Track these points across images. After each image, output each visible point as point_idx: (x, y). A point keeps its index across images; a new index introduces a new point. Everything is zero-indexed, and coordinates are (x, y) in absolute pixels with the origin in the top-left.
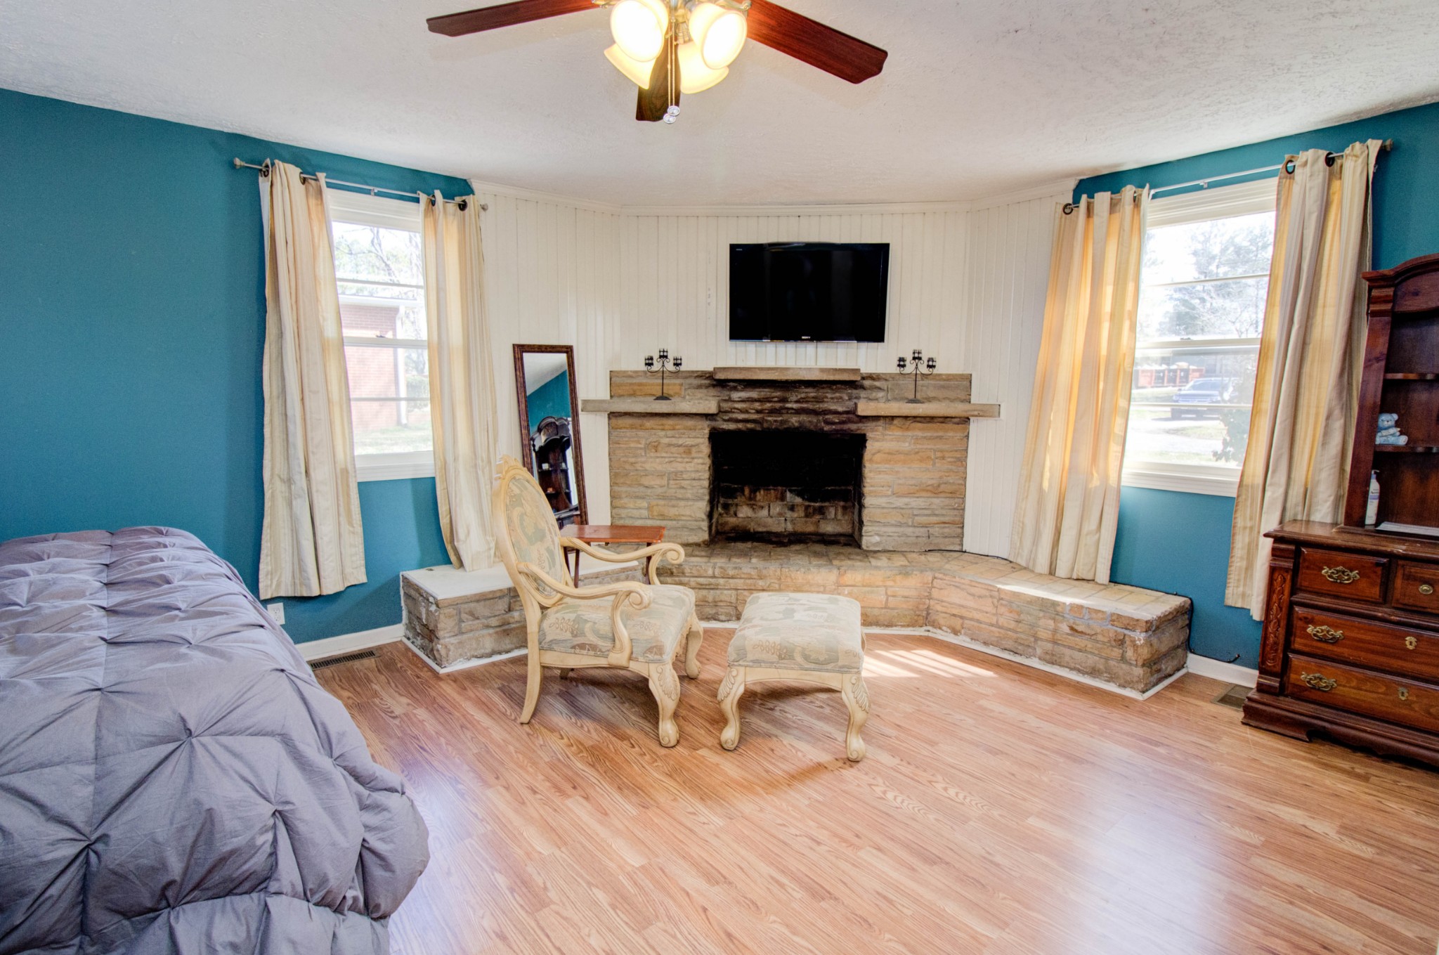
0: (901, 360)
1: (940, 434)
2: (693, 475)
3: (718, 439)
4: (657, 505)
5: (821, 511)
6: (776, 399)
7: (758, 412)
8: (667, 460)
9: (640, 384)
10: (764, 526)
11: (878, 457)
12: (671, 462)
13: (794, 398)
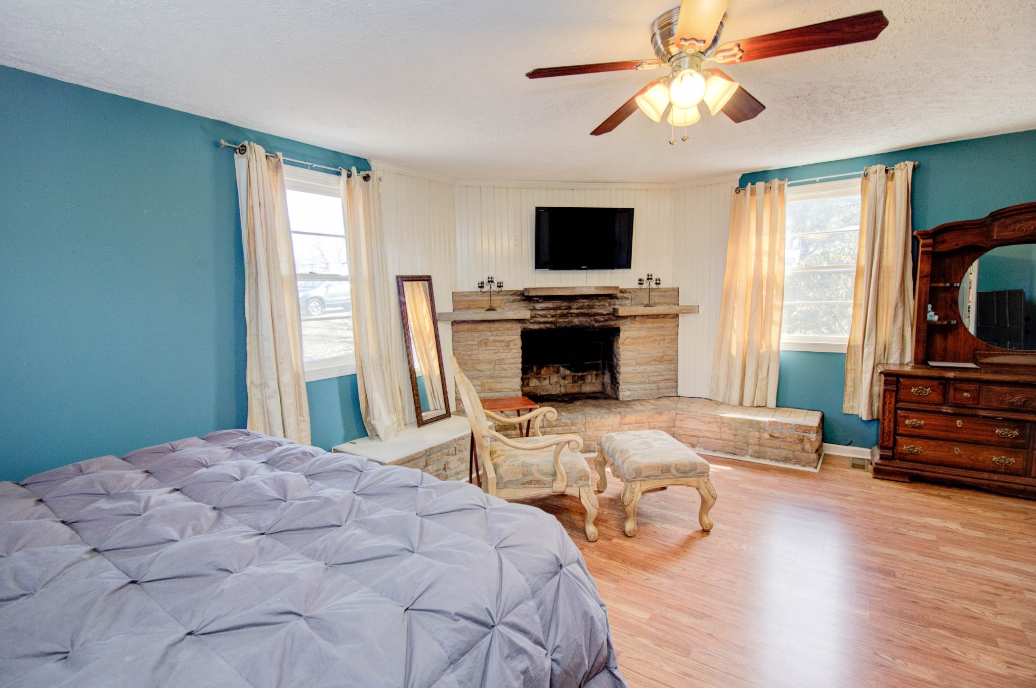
0: (640, 280)
1: (662, 325)
2: (512, 361)
3: (527, 336)
4: (487, 383)
5: (582, 378)
6: (564, 308)
7: (553, 316)
8: (493, 351)
9: (473, 301)
10: (547, 391)
11: (627, 342)
12: (496, 353)
13: (575, 306)
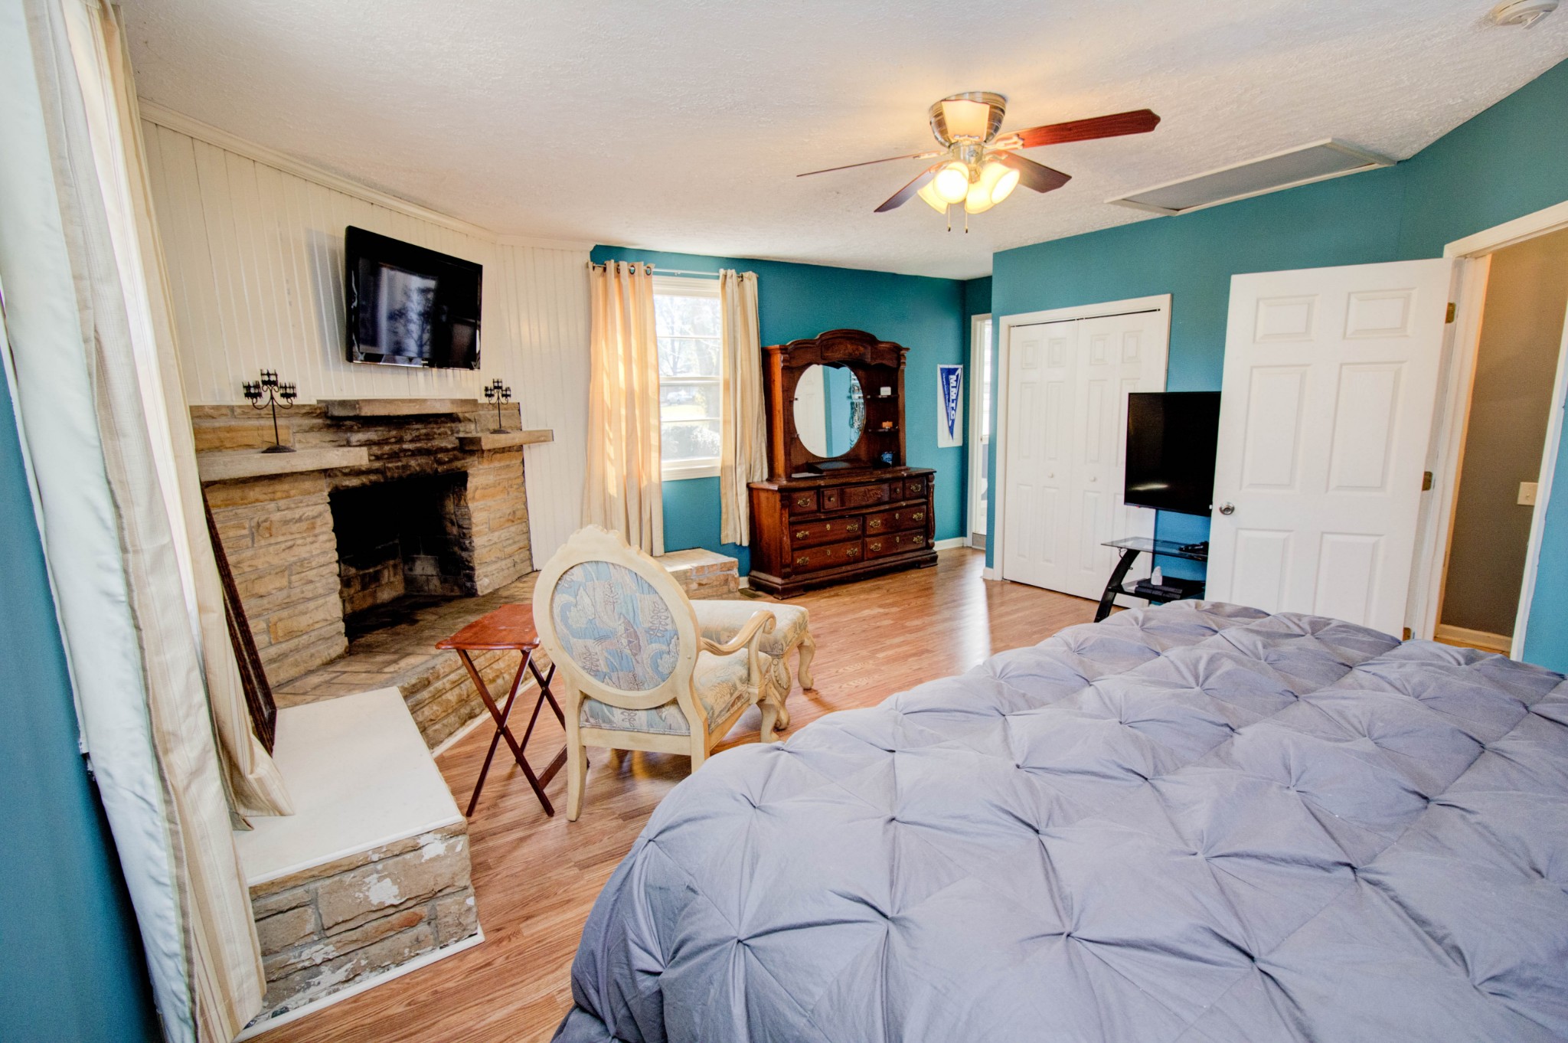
0: (487, 389)
1: (508, 463)
2: (319, 560)
4: (280, 620)
5: (376, 578)
6: (393, 440)
8: (283, 546)
